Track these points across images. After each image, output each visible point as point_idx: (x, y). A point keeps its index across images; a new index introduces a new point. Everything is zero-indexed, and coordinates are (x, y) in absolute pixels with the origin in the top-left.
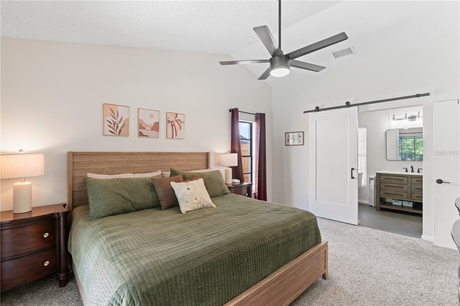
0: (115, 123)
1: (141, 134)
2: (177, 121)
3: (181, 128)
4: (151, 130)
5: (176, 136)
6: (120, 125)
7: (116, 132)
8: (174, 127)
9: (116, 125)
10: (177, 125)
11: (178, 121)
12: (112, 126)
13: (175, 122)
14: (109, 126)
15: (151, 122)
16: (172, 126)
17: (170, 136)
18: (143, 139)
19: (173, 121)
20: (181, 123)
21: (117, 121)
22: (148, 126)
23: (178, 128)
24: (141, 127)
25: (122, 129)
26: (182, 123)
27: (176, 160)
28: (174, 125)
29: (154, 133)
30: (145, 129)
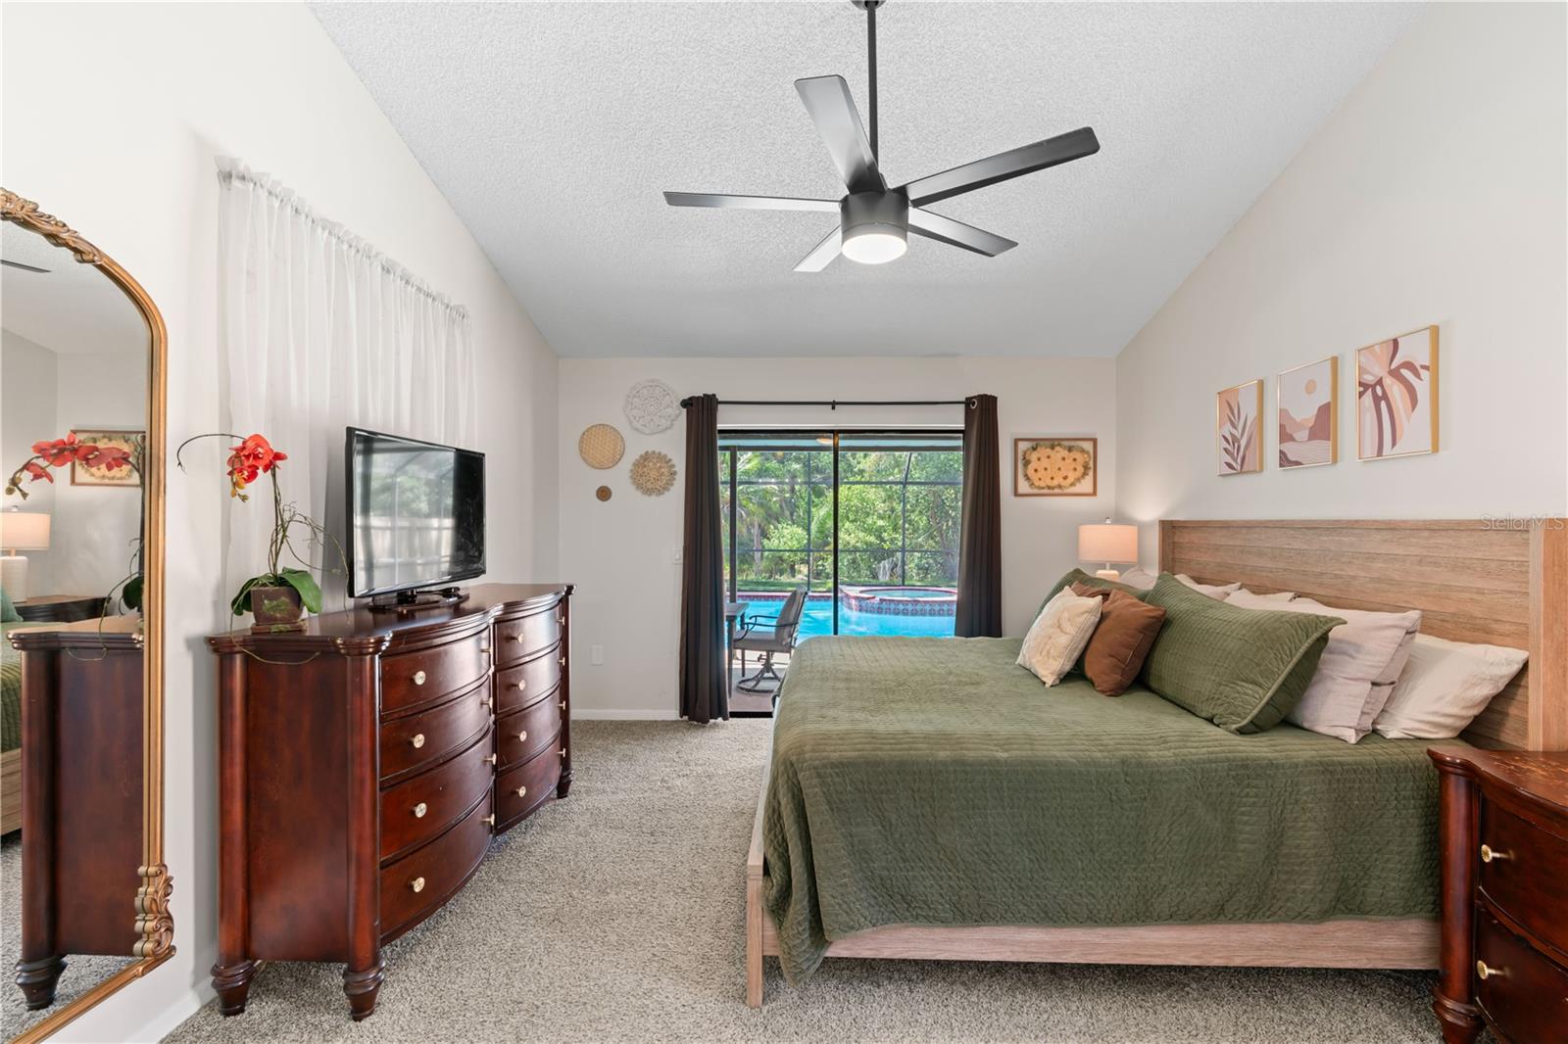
0: (1235, 440)
1: (1284, 461)
2: (1395, 373)
3: (1414, 401)
4: (1310, 439)
5: (1394, 444)
6: (1243, 443)
7: (1236, 461)
8: (1383, 404)
9: (1236, 445)
10: (1396, 391)
11: (1405, 372)
12: (1230, 448)
13: (1388, 381)
14: (1225, 449)
15: (1305, 412)
16: (1377, 400)
17: (1370, 449)
18: (1292, 473)
19: (1380, 382)
20: (1418, 375)
21: (1238, 435)
22: (1299, 426)
23: (1401, 406)
24: (1285, 436)
25: (1247, 453)
26: (1424, 374)
27: (1372, 557)
28: (1385, 397)
29: (1322, 446)
30: (1293, 440)
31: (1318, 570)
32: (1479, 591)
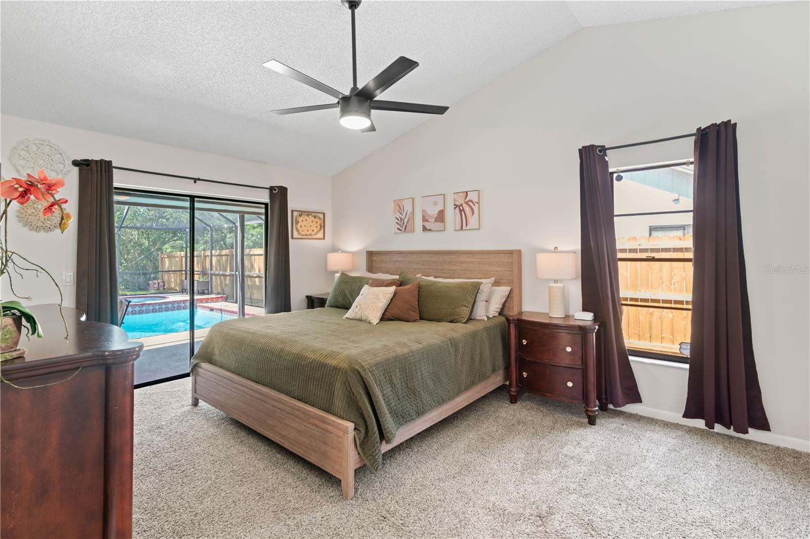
0: (401, 219)
1: (425, 229)
2: (467, 203)
3: (473, 213)
4: (435, 221)
5: (467, 226)
6: (406, 221)
7: (402, 227)
8: (463, 212)
9: (402, 221)
10: (467, 209)
11: (470, 203)
12: (399, 222)
13: (464, 205)
14: (397, 223)
15: (433, 212)
16: (461, 211)
17: (458, 227)
18: (428, 234)
19: (462, 205)
20: (474, 205)
21: (403, 217)
22: (431, 217)
23: (468, 212)
24: (425, 219)
25: (408, 225)
26: (476, 204)
27: (462, 263)
28: (463, 210)
29: (439, 225)
30: (428, 221)
31: (442, 268)
32: (497, 271)
